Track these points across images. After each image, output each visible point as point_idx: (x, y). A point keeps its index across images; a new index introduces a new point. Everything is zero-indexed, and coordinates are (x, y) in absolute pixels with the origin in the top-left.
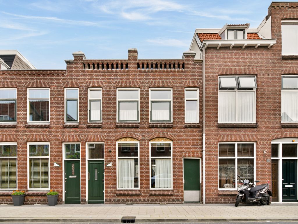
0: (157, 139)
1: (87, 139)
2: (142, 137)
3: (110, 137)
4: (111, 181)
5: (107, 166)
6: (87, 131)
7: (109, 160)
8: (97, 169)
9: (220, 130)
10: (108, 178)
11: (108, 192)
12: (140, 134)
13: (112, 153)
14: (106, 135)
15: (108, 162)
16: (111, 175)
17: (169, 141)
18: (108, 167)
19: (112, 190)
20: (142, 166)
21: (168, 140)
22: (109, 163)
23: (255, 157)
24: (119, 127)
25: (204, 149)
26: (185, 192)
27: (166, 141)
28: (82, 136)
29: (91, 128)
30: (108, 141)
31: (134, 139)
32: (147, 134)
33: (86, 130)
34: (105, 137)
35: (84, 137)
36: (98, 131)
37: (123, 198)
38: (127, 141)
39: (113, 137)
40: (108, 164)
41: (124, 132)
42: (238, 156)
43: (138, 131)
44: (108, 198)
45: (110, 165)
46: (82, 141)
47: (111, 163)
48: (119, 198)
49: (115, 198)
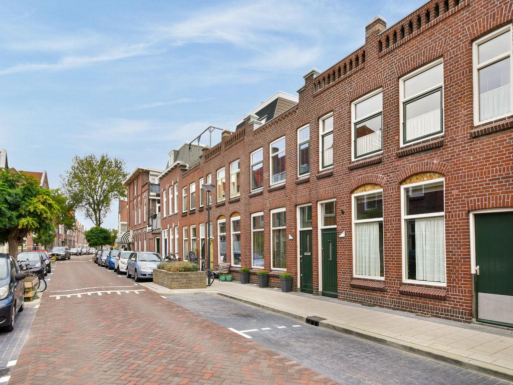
2: (387, 179)
3: (342, 188)
4: (345, 262)
5: (340, 236)
7: (342, 228)
8: (331, 241)
11: (341, 281)
12: (383, 175)
13: (346, 214)
14: (338, 187)
16: (344, 253)
17: (439, 177)
18: (341, 238)
21: (436, 175)
22: (342, 232)
28: (312, 193)
29: (322, 180)
30: (341, 195)
31: (374, 186)
32: (395, 172)
33: (317, 184)
34: (337, 189)
36: (328, 183)
38: (366, 191)
39: (347, 187)
40: (340, 234)
41: (360, 177)
43: (380, 170)
44: (341, 290)
45: (343, 235)
46: (314, 200)
47: (344, 232)
48: (355, 292)
49: (350, 291)
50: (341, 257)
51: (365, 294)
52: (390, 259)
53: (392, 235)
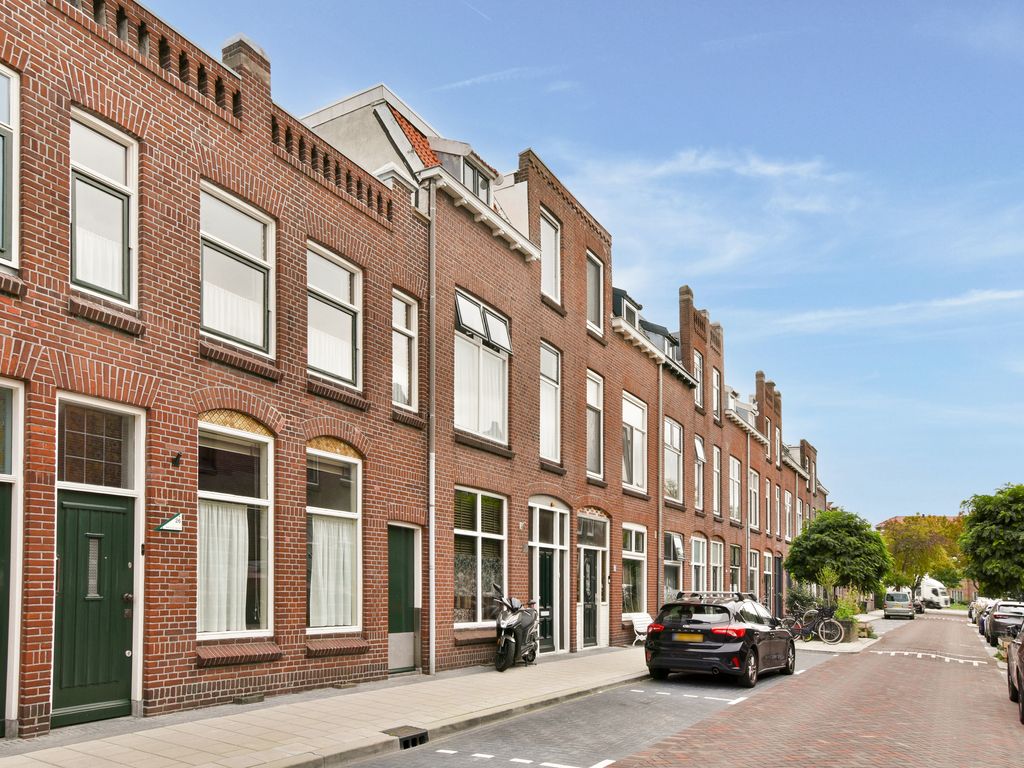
0: (324, 442)
1: (64, 376)
2: (287, 422)
3: (173, 391)
4: (177, 600)
5: (164, 527)
6: (67, 335)
7: (170, 503)
8: (99, 538)
9: (459, 450)
10: (166, 587)
11: (162, 657)
12: (279, 410)
13: (184, 469)
14: (157, 381)
15: (166, 509)
16: (176, 574)
17: (354, 457)
18: (166, 532)
19: (178, 644)
20: (283, 540)
21: (352, 451)
22: (172, 517)
23: (504, 537)
24: (211, 359)
25: (432, 501)
26: (392, 636)
27: (346, 454)
28: (37, 349)
29: (92, 326)
30: (168, 409)
31: (255, 426)
32: (301, 416)
33: (64, 326)
34: (156, 386)
35: (54, 360)
36: (121, 351)
37: (221, 676)
38: (232, 425)
39: (188, 395)
40: (165, 522)
41: (230, 387)
42: (482, 531)
43: (274, 397)
44: (160, 684)
45: (175, 524)
46: (35, 377)
47: (180, 517)
48: (206, 679)
49: (192, 680)
50: (164, 587)
51: (233, 676)
52: (289, 589)
53: (293, 540)
